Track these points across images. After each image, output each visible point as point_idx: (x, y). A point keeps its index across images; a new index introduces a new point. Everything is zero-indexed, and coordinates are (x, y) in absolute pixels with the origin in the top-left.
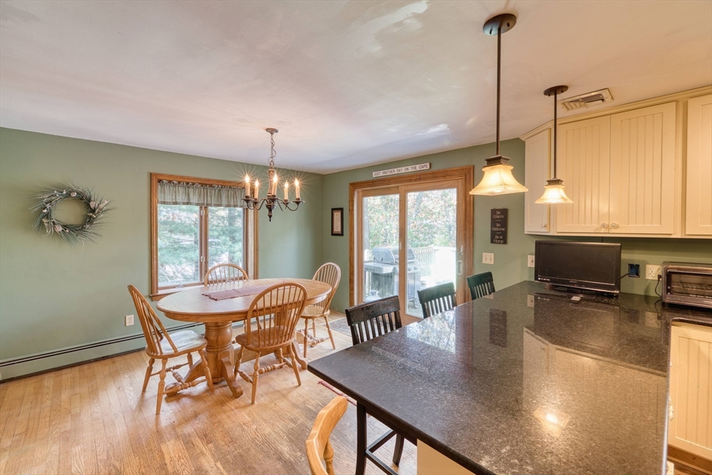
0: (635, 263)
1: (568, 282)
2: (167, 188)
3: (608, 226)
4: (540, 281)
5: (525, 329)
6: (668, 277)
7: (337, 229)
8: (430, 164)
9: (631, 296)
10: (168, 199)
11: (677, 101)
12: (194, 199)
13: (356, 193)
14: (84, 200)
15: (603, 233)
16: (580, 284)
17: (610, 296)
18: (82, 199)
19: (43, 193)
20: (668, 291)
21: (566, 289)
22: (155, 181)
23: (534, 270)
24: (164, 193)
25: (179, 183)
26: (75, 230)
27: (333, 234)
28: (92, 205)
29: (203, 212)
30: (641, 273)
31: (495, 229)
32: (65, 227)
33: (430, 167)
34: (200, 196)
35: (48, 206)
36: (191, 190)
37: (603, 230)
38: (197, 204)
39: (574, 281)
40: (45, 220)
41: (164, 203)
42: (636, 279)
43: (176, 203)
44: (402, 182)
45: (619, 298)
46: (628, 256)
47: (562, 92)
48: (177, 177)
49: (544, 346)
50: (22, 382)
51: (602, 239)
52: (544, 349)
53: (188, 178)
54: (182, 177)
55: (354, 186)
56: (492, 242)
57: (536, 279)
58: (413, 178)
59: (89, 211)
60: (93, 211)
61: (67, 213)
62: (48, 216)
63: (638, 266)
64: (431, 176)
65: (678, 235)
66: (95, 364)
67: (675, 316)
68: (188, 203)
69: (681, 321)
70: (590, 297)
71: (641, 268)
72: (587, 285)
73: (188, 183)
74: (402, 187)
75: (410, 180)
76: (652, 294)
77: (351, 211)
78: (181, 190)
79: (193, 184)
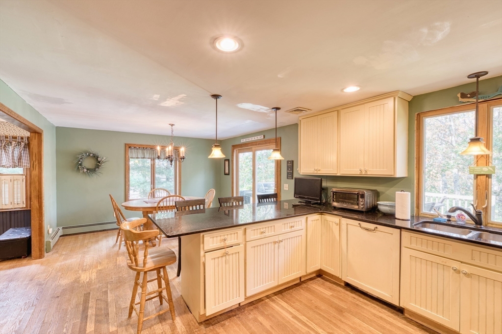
1: (304, 198)
2: (133, 151)
4: (296, 197)
6: (333, 194)
7: (227, 171)
8: (264, 136)
10: (134, 156)
11: (338, 111)
12: (147, 155)
13: (235, 151)
14: (96, 157)
16: (308, 198)
18: (95, 157)
19: (79, 154)
22: (127, 147)
24: (132, 153)
25: (139, 148)
26: (92, 171)
27: (225, 174)
28: (99, 159)
29: (152, 162)
31: (289, 171)
32: (88, 169)
33: (264, 138)
34: (150, 154)
35: (81, 160)
36: (145, 151)
38: (149, 158)
39: (306, 197)
40: (79, 167)
41: (132, 158)
43: (138, 158)
44: (253, 145)
48: (138, 145)
50: (71, 237)
53: (144, 145)
54: (140, 145)
55: (234, 147)
56: (287, 178)
57: (294, 196)
58: (258, 143)
59: (98, 163)
60: (99, 162)
61: (88, 163)
62: (81, 165)
64: (264, 142)
65: (339, 174)
66: (100, 233)
68: (144, 158)
72: (310, 199)
73: (143, 148)
74: (254, 148)
75: (256, 145)
77: (233, 161)
78: (140, 151)
79: (146, 148)
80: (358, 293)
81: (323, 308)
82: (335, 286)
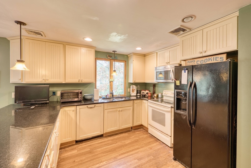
0: (54, 91)
1: (31, 102)
3: (45, 80)
4: (18, 103)
5: (11, 126)
6: (62, 94)
9: (53, 102)
11: (63, 44)
15: (43, 82)
16: (35, 101)
17: (46, 103)
20: (62, 98)
21: (30, 104)
23: (14, 99)
30: (56, 95)
37: (43, 81)
39: (33, 100)
42: (55, 96)
45: (49, 103)
46: (51, 89)
47: (24, 25)
49: (20, 130)
51: (44, 84)
52: (20, 132)
57: (15, 102)
63: (55, 92)
65: (64, 83)
67: (62, 106)
69: (64, 106)
70: (39, 105)
71: (56, 93)
72: (38, 101)
76: (59, 100)
80: (84, 142)
81: (84, 158)
82: (72, 147)
